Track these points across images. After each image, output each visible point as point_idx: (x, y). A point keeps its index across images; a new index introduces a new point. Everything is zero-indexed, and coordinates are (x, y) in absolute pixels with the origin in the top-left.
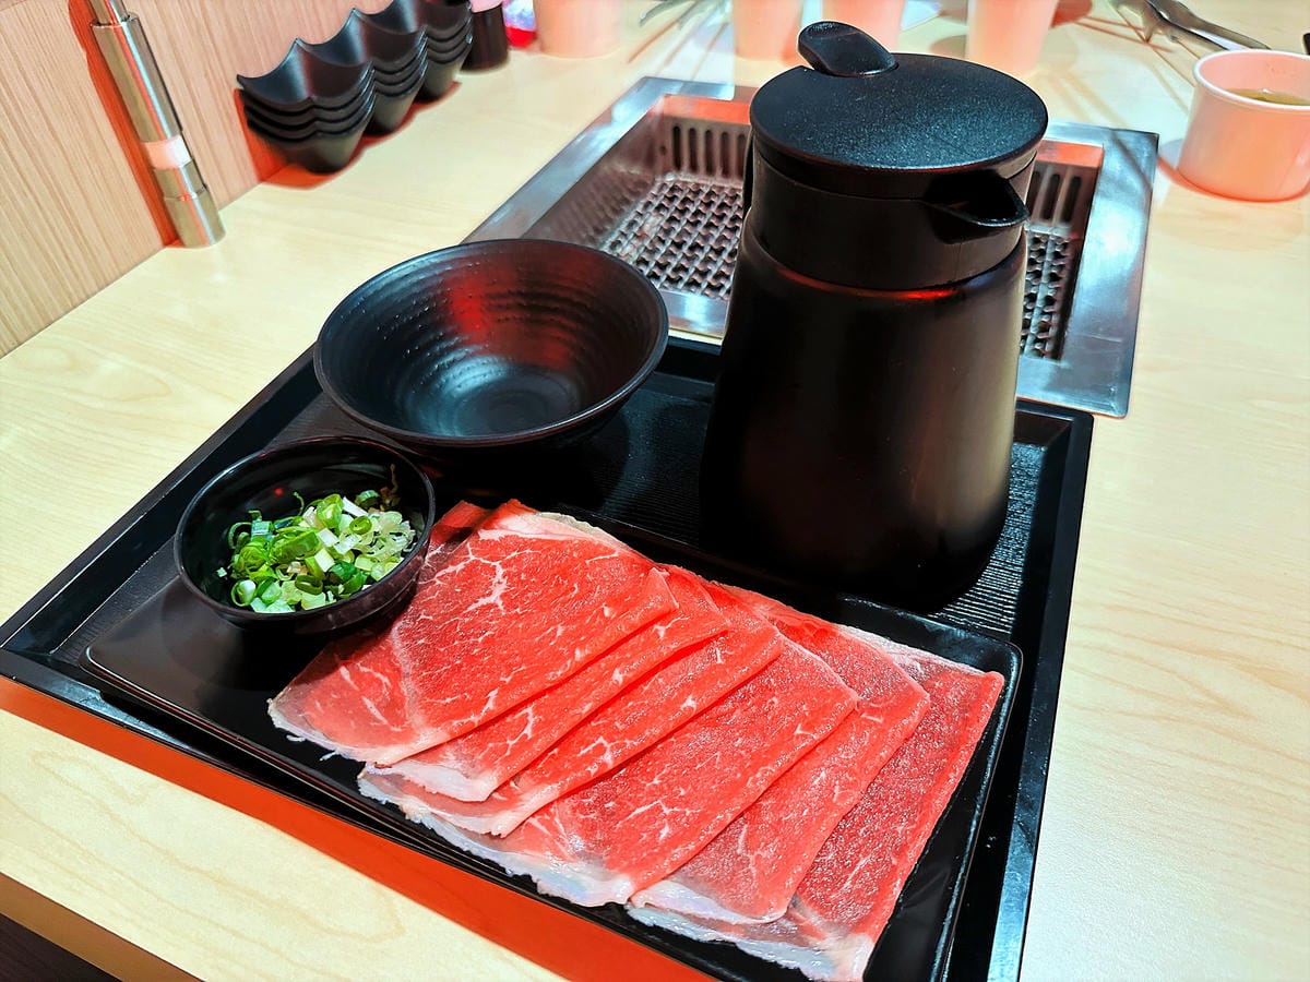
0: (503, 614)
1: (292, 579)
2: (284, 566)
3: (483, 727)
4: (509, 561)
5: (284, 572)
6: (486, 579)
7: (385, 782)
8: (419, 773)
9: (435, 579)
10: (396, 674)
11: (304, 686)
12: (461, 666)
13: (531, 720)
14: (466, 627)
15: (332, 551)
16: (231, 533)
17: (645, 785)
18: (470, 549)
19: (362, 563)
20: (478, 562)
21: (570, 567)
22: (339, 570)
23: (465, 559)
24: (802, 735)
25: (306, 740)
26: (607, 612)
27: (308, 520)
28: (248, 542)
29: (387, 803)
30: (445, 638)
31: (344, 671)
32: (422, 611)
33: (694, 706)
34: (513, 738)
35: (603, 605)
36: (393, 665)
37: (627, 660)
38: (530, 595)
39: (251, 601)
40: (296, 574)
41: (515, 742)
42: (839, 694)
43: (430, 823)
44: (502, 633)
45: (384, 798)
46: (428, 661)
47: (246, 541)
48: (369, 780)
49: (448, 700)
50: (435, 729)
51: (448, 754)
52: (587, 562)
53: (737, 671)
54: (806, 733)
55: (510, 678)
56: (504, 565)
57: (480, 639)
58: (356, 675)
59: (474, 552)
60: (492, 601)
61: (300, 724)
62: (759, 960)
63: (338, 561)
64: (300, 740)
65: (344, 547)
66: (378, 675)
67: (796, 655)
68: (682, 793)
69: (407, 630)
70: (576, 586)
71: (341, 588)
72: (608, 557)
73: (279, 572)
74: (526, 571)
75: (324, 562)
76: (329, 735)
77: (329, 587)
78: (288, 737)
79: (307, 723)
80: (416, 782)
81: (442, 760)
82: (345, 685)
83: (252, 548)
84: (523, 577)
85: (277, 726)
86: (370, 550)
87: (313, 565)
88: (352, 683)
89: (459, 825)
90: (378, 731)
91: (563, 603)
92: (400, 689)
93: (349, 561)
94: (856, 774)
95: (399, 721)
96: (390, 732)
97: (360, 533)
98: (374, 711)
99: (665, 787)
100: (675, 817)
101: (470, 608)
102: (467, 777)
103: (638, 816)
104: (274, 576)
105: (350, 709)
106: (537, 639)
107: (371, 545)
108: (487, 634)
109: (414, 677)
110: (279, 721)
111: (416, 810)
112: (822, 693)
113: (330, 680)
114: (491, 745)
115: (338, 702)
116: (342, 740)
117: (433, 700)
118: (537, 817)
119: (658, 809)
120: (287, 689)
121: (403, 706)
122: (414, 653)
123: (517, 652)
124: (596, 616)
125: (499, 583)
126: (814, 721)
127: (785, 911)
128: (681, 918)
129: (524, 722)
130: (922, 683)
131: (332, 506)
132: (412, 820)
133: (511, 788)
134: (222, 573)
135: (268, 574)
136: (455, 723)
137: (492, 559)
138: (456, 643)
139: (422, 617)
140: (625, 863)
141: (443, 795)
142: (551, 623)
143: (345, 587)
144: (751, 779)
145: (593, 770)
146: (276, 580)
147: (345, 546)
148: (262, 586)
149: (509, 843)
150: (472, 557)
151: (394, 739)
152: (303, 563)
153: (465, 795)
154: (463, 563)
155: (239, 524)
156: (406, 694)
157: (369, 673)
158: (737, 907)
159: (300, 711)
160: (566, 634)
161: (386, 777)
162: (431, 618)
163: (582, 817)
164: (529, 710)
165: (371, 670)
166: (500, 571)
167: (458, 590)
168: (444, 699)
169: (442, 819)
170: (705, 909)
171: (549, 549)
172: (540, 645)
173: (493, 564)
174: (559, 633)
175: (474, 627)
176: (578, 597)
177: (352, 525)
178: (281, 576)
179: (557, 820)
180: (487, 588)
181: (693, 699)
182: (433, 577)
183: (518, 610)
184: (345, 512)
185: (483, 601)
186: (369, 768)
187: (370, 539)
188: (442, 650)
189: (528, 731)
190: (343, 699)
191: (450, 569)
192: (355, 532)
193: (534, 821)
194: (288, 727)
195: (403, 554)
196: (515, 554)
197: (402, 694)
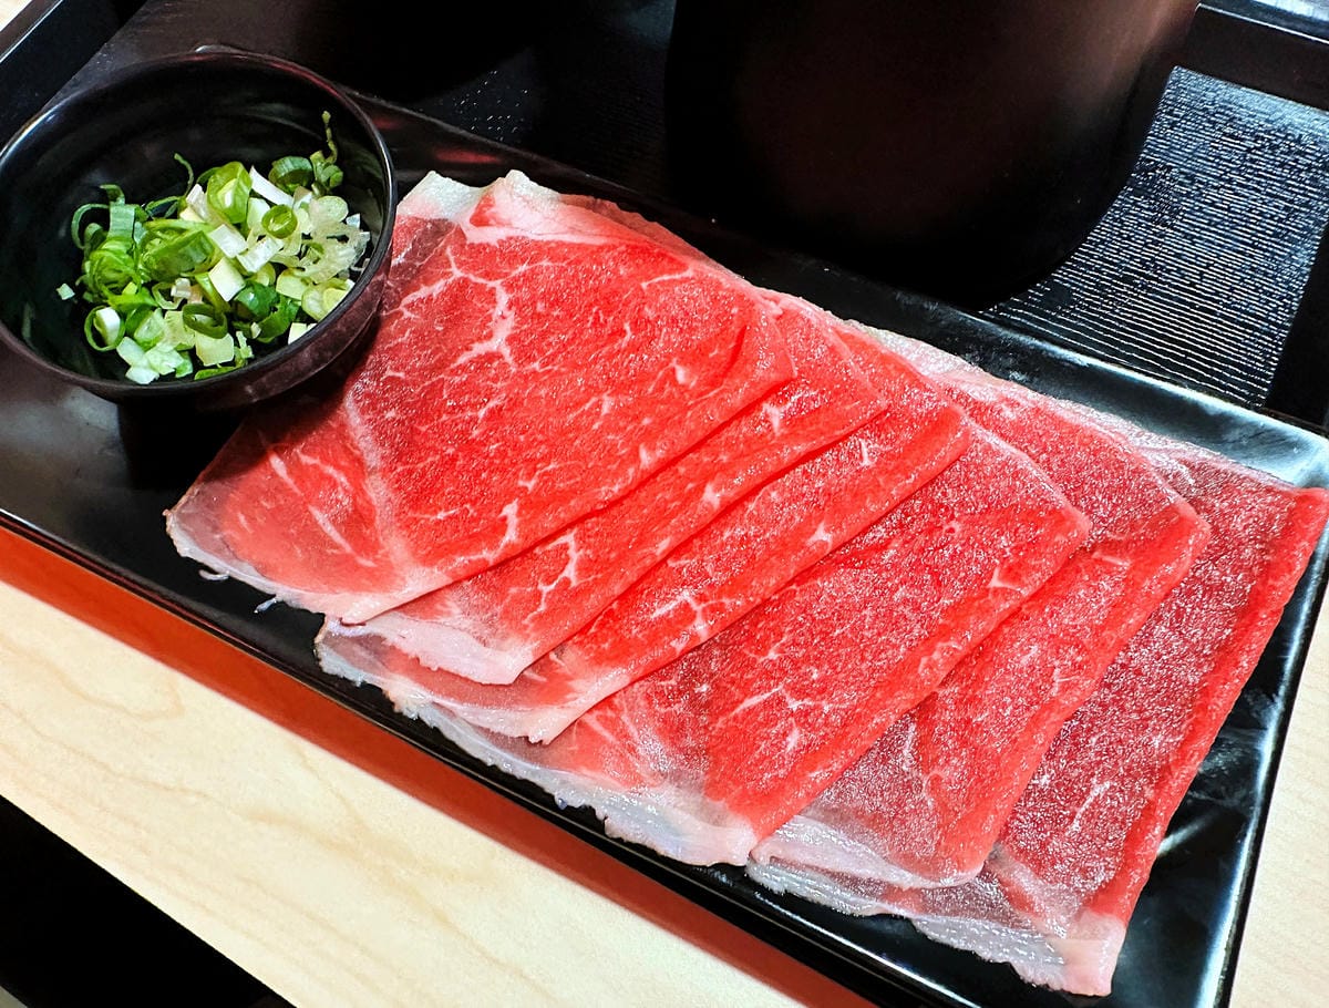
0: (514, 370)
1: (179, 309)
2: (164, 286)
3: (502, 565)
4: (516, 279)
5: (167, 295)
6: (480, 311)
7: (356, 648)
8: (409, 635)
9: (401, 308)
10: (357, 468)
11: (217, 484)
12: (454, 459)
13: (575, 555)
14: (458, 392)
15: (237, 266)
16: (75, 223)
17: (755, 661)
18: (452, 258)
19: (289, 286)
20: (466, 280)
21: (615, 293)
22: (250, 298)
23: (446, 275)
24: (1004, 590)
25: (230, 579)
26: (681, 375)
27: (195, 209)
28: (103, 240)
29: (364, 684)
30: (425, 408)
31: (277, 463)
32: (388, 366)
33: (830, 541)
34: (548, 582)
35: (674, 363)
36: (352, 453)
37: (724, 468)
38: (552, 339)
39: (118, 342)
40: (185, 301)
41: (552, 586)
42: (1059, 519)
43: (432, 718)
44: (514, 403)
45: (358, 676)
46: (404, 446)
47: (99, 239)
48: (333, 646)
49: (441, 515)
50: (428, 570)
51: (449, 603)
52: (644, 285)
53: (897, 481)
54: (1009, 586)
55: (533, 482)
56: (509, 287)
57: (482, 413)
58: (295, 468)
59: (460, 264)
60: (495, 349)
61: (218, 552)
62: (947, 948)
63: (248, 279)
64: (219, 577)
65: (255, 257)
66: (330, 470)
67: (988, 449)
68: (815, 676)
69: (368, 395)
70: (627, 327)
71: (255, 329)
72: (677, 276)
73: (158, 294)
74: (544, 297)
75: (224, 284)
76: (263, 570)
77: (236, 324)
78: (204, 574)
79: (227, 549)
80: (405, 650)
81: (440, 613)
82: (281, 487)
83: (107, 254)
84: (540, 307)
85: (183, 555)
86: (299, 263)
87: (208, 288)
88: (290, 481)
89: (477, 723)
90: (338, 564)
91: (610, 356)
92: (364, 493)
93: (266, 283)
94: (1088, 651)
95: (367, 546)
96: (358, 567)
97: (280, 235)
98: (329, 529)
99: (787, 664)
100: (807, 714)
101: (462, 359)
102: (485, 644)
103: (751, 711)
104: (150, 301)
105: (291, 525)
106: (571, 417)
107: (300, 256)
108: (492, 404)
109: (385, 472)
110: (185, 547)
111: (408, 696)
112: (1031, 517)
113: (257, 477)
114: (513, 590)
115: (273, 514)
116: (283, 577)
117: (417, 515)
118: (596, 713)
119: (780, 701)
120: (194, 490)
121: (373, 521)
122: (381, 432)
123: (540, 437)
124: (663, 381)
125: (503, 317)
126: (1019, 565)
127: (981, 869)
128: (825, 878)
129: (561, 557)
130: (1194, 502)
131: (232, 183)
132: (406, 713)
133: (551, 662)
134: (66, 292)
135: (138, 300)
136: (461, 559)
137: (487, 275)
138: (444, 417)
139: (389, 373)
140: (737, 790)
141: (448, 673)
142: (592, 390)
143: (262, 327)
144: (924, 660)
145: (679, 645)
146: (154, 309)
147: (258, 258)
148: (131, 319)
149: (555, 753)
150: (457, 273)
151: (364, 581)
152: (193, 282)
153: (482, 674)
154: (442, 282)
155: (86, 207)
156: (375, 503)
157: (315, 466)
158: (908, 861)
159: (216, 529)
160: (620, 412)
161: (359, 640)
162: (401, 375)
163: (663, 710)
164: (569, 538)
165: (317, 461)
166: (503, 298)
167: (440, 329)
168: (436, 513)
169: (451, 713)
170: (860, 863)
171: (578, 262)
172: (576, 427)
173: (491, 284)
174: (605, 409)
175: (470, 391)
176: (634, 347)
177: (266, 219)
178: (161, 302)
179: (625, 718)
180: (484, 326)
181: (827, 530)
182: (399, 303)
183: (536, 365)
184: (253, 194)
185: (479, 349)
186: (331, 626)
187: (295, 248)
188: (423, 429)
189: (570, 572)
190: (279, 508)
191: (423, 292)
192: (272, 233)
193: (592, 721)
194: (200, 556)
195: (354, 276)
196: (523, 268)
197: (369, 502)
